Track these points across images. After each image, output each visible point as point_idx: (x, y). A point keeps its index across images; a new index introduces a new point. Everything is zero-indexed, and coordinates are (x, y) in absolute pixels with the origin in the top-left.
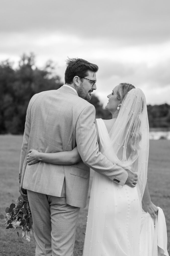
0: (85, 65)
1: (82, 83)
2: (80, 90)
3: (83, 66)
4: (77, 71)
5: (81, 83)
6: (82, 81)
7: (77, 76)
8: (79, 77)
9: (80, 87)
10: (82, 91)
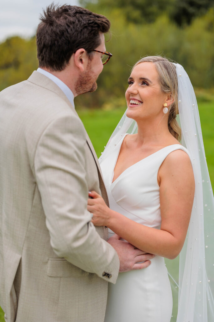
0: (96, 23)
1: (90, 61)
2: (87, 77)
3: (92, 25)
4: (82, 37)
5: (89, 63)
6: (90, 58)
7: (82, 50)
8: (86, 50)
9: (87, 71)
10: (89, 78)
